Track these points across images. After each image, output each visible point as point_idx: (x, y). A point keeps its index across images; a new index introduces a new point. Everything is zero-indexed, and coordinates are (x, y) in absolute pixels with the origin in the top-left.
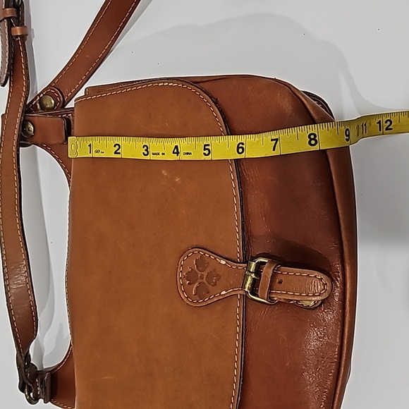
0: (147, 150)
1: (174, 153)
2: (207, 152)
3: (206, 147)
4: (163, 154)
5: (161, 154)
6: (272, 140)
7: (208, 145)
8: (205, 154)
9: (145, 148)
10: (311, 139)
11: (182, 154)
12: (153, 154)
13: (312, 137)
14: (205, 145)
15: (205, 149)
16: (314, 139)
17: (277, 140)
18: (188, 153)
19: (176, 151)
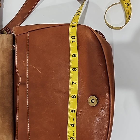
0: (72, 138)
1: (73, 127)
2: (74, 111)
3: (72, 111)
4: (74, 131)
5: (74, 132)
6: (72, 84)
7: (71, 110)
8: (74, 112)
9: (71, 138)
10: (74, 70)
11: (74, 123)
12: (74, 136)
13: (73, 69)
14: (71, 112)
15: (73, 112)
16: (74, 69)
17: (73, 82)
18: (74, 120)
19: (73, 125)
